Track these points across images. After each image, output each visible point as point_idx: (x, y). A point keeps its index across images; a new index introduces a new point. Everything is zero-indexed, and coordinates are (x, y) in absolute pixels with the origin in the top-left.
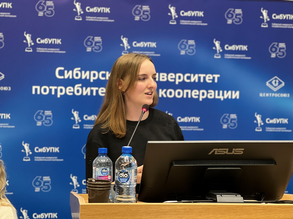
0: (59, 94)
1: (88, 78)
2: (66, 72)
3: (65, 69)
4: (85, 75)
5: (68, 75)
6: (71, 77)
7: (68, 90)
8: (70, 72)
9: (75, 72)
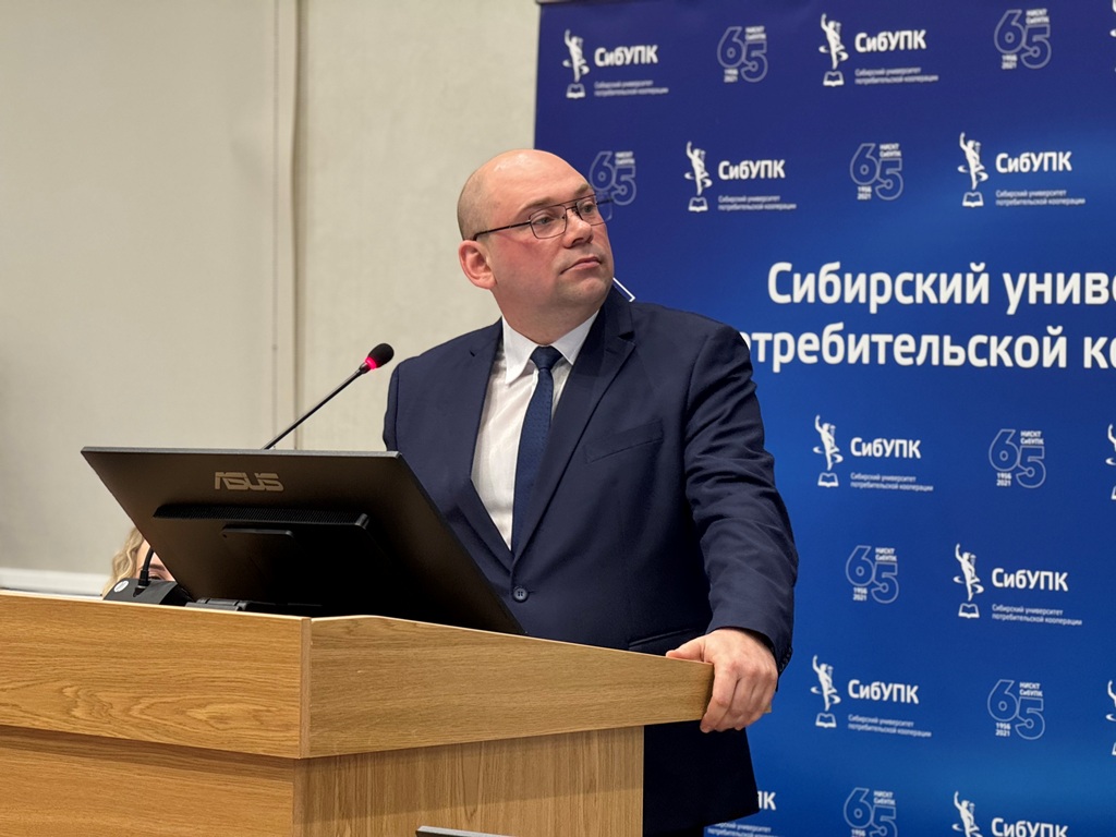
0: (779, 360)
1: (862, 299)
2: (797, 277)
3: (794, 270)
4: (855, 288)
5: (803, 289)
6: (811, 299)
7: (802, 347)
8: (811, 277)
9: (823, 279)
